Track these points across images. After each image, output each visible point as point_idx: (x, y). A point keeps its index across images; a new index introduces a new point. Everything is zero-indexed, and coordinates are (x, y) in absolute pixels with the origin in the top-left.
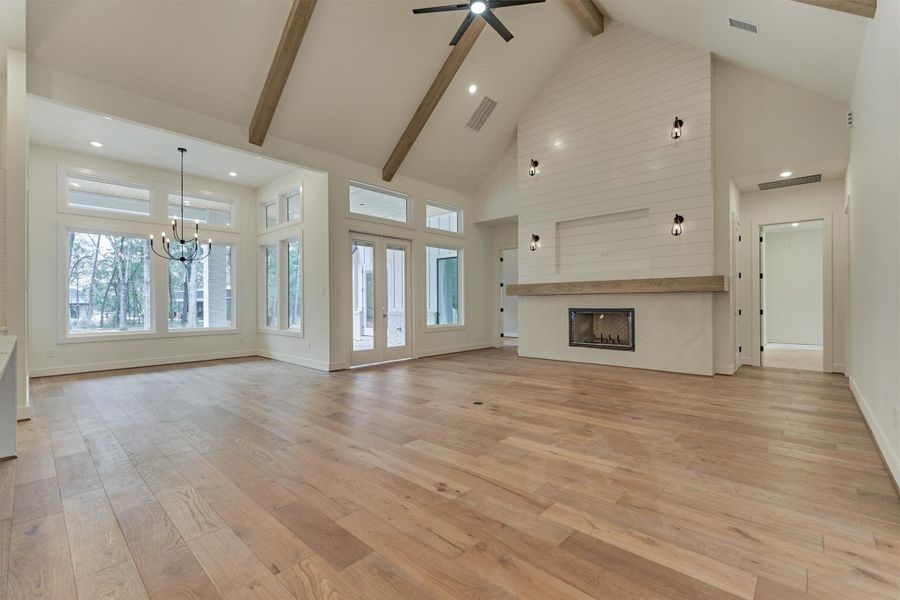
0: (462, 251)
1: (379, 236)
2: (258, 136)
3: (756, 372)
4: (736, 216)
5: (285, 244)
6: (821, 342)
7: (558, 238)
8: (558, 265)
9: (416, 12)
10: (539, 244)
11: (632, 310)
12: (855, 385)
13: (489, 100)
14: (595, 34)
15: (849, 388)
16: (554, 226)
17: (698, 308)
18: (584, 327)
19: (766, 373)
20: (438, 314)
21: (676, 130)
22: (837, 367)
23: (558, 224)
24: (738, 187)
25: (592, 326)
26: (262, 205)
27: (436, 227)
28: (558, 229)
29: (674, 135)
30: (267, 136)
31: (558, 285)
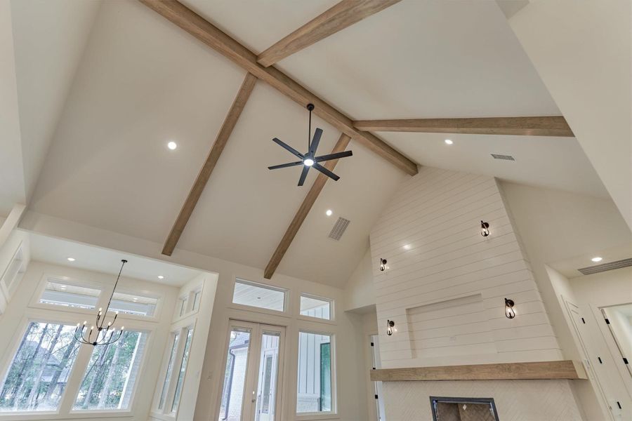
0: (334, 337)
1: (257, 323)
2: (168, 250)
5: (186, 330)
7: (410, 323)
8: (413, 349)
9: (270, 168)
10: (394, 329)
11: (492, 400)
13: (343, 219)
14: (413, 175)
16: (405, 312)
20: (321, 400)
21: (484, 230)
23: (408, 310)
24: (560, 273)
25: (459, 418)
26: (180, 299)
27: (313, 316)
28: (408, 315)
29: (484, 234)
30: (175, 249)
31: (414, 370)
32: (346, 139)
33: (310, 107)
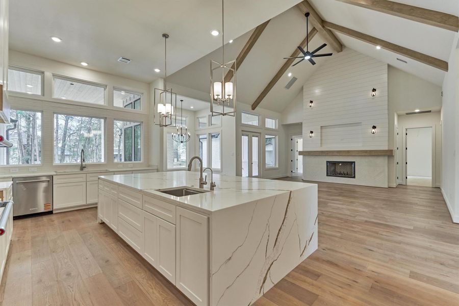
0: (278, 137)
1: (250, 132)
3: (404, 187)
4: (397, 126)
5: (210, 134)
6: (431, 175)
7: (321, 133)
8: (321, 143)
10: (313, 135)
11: (354, 162)
12: (443, 191)
13: (295, 78)
14: (338, 52)
15: (441, 192)
17: (382, 162)
18: (332, 168)
19: (408, 187)
21: (373, 93)
22: (437, 185)
23: (321, 127)
24: (397, 114)
25: (335, 168)
26: (197, 118)
28: (321, 129)
29: (372, 95)
31: (322, 152)
32: (316, 32)
33: (307, 15)
